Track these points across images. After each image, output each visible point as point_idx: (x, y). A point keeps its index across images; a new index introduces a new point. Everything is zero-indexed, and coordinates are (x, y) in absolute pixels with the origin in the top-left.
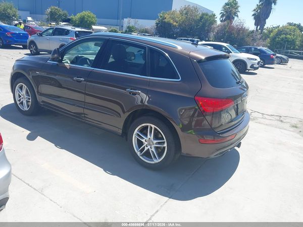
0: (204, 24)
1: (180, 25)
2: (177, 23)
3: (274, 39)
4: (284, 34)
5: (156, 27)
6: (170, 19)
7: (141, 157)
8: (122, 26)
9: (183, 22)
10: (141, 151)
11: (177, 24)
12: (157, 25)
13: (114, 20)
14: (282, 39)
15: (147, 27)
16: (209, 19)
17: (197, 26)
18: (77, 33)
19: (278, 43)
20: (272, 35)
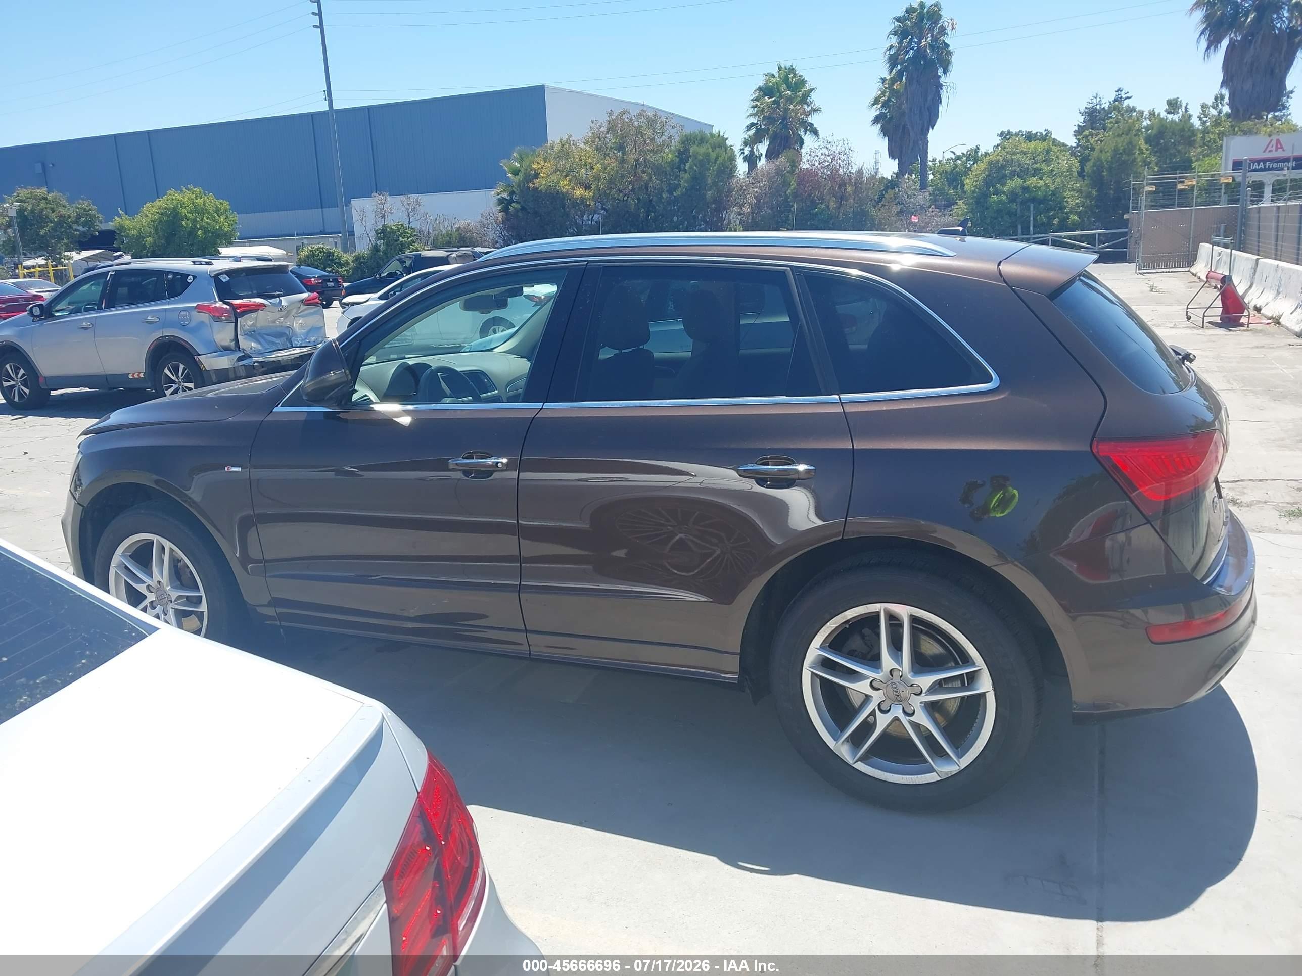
0: (697, 181)
1: (601, 197)
2: (588, 188)
3: (980, 200)
4: (1013, 174)
5: (500, 216)
6: (555, 177)
7: (861, 766)
8: (352, 234)
9: (611, 182)
10: (856, 740)
11: (589, 194)
12: (505, 210)
13: (309, 212)
14: (1013, 196)
15: (461, 223)
16: (713, 155)
17: (670, 192)
18: (225, 279)
19: (999, 211)
20: (969, 184)
